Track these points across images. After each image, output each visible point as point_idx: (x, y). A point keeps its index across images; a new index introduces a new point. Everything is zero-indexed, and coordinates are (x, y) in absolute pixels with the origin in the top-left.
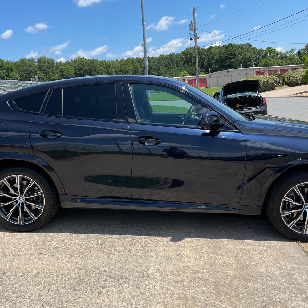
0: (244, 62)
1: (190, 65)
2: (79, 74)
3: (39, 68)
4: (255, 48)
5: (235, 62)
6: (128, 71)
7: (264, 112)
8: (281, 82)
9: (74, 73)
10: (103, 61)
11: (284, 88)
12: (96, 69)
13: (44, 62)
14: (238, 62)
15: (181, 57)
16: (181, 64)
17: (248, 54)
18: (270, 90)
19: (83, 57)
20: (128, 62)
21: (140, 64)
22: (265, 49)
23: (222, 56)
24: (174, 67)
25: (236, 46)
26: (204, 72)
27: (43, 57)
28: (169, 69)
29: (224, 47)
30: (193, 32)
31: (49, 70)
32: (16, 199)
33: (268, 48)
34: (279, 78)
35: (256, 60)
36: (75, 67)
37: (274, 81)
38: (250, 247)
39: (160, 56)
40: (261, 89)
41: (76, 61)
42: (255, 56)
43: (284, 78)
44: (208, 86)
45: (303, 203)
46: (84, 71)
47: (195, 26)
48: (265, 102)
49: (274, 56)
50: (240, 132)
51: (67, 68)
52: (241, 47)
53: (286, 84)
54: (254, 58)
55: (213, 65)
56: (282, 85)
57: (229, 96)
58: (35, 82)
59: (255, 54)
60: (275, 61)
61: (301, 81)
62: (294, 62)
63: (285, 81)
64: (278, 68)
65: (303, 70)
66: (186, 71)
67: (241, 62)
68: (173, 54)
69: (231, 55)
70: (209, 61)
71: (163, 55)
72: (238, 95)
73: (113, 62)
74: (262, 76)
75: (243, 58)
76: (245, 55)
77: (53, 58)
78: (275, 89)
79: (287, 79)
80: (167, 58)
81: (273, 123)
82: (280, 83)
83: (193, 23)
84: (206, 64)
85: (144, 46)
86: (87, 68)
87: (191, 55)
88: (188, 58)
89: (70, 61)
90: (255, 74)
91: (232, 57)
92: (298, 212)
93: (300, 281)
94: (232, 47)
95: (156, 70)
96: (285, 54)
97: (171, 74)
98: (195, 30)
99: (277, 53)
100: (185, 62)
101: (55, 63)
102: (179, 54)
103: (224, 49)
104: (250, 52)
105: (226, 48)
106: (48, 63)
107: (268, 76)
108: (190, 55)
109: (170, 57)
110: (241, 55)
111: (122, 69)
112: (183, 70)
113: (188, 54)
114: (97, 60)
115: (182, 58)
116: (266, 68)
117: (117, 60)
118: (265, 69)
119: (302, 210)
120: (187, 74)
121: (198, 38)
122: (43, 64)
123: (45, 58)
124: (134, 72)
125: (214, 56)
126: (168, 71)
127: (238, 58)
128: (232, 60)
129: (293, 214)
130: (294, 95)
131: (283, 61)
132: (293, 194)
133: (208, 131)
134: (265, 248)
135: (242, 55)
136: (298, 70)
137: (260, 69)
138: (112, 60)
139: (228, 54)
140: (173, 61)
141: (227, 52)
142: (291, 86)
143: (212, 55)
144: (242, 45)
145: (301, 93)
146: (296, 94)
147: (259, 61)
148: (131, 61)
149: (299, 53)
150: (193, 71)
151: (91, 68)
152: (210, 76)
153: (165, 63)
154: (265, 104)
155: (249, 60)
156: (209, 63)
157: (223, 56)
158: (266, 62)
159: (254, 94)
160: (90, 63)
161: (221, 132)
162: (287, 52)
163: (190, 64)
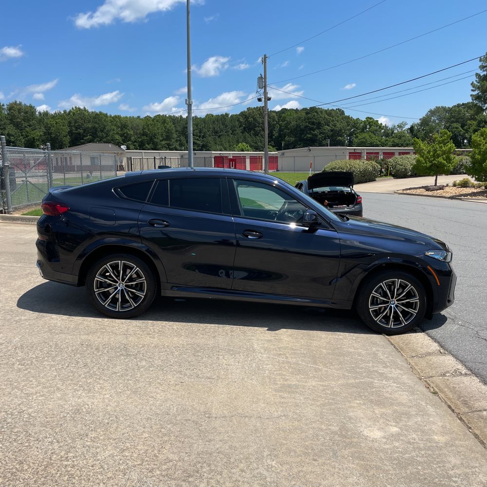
0: (332, 136)
1: (252, 134)
2: (75, 133)
3: (11, 120)
4: (349, 116)
5: (320, 134)
6: (155, 135)
7: (359, 213)
8: (383, 170)
9: (67, 131)
10: (116, 117)
11: (388, 180)
12: (105, 128)
13: (19, 111)
14: (323, 134)
15: (238, 120)
16: (239, 131)
17: (338, 125)
18: (369, 182)
19: (85, 108)
20: (157, 121)
21: (175, 126)
22: (364, 119)
23: (301, 124)
24: (228, 135)
25: (322, 111)
26: (273, 147)
27: (18, 102)
28: (219, 137)
29: (304, 111)
30: (263, 90)
31: (26, 124)
32: (116, 285)
33: (368, 118)
34: (381, 166)
35: (351, 135)
36: (70, 123)
37: (374, 169)
38: (341, 337)
39: (206, 116)
40: (355, 180)
41: (71, 114)
42: (348, 128)
43: (387, 166)
44: (279, 168)
45: (389, 299)
46: (85, 130)
47: (265, 82)
48: (360, 200)
49: (376, 130)
50: (336, 231)
51: (56, 123)
52: (329, 113)
53: (391, 174)
54: (347, 132)
55: (287, 136)
56: (385, 175)
57: (315, 190)
58: (46, 151)
59: (348, 126)
60: (377, 137)
61: (411, 171)
62: (405, 141)
63: (389, 169)
64: (381, 151)
65: (414, 156)
66: (246, 143)
67: (328, 136)
68: (227, 115)
69: (313, 123)
70: (280, 130)
71: (212, 115)
72: (327, 189)
73: (132, 119)
74: (358, 161)
75: (332, 131)
76: (335, 126)
77: (33, 106)
78: (375, 180)
79: (393, 168)
80: (217, 121)
81: (367, 225)
82: (383, 172)
83: (263, 76)
84: (276, 134)
85: (187, 103)
86: (90, 125)
87: (255, 119)
88: (250, 123)
89: (63, 112)
90: (348, 157)
91: (315, 127)
92: (384, 306)
93: (382, 357)
94: (316, 112)
95: (200, 137)
96: (392, 129)
97: (222, 145)
98: (265, 87)
99: (380, 127)
100: (244, 128)
101: (37, 113)
102: (236, 115)
103: (304, 114)
104: (342, 122)
105: (307, 113)
106: (26, 113)
107: (366, 162)
108: (252, 119)
109: (223, 119)
110: (328, 125)
111: (147, 131)
112: (240, 140)
113: (249, 116)
114: (107, 114)
115: (241, 122)
116: (364, 149)
117: (138, 117)
118: (363, 151)
119: (388, 306)
120: (247, 147)
121: (269, 99)
122: (16, 113)
123: (20, 104)
124: (165, 137)
125: (289, 123)
126: (218, 140)
127: (325, 130)
128: (315, 132)
129: (380, 308)
130: (400, 192)
131: (389, 140)
132: (380, 290)
133: (307, 229)
134: (354, 338)
135: (331, 125)
136: (407, 156)
137: (355, 149)
138: (131, 116)
139: (309, 122)
140: (226, 126)
141: (308, 119)
142: (397, 178)
143: (286, 122)
144: (331, 110)
145: (410, 189)
146: (403, 190)
147: (354, 136)
148: (161, 120)
149: (411, 129)
150: (256, 143)
151: (97, 126)
152: (283, 154)
153: (214, 128)
154: (360, 203)
155: (339, 133)
156: (282, 133)
157: (303, 125)
158: (364, 138)
159: (346, 189)
160: (95, 118)
161: (319, 230)
162: (395, 126)
163: (252, 132)
